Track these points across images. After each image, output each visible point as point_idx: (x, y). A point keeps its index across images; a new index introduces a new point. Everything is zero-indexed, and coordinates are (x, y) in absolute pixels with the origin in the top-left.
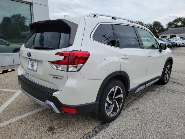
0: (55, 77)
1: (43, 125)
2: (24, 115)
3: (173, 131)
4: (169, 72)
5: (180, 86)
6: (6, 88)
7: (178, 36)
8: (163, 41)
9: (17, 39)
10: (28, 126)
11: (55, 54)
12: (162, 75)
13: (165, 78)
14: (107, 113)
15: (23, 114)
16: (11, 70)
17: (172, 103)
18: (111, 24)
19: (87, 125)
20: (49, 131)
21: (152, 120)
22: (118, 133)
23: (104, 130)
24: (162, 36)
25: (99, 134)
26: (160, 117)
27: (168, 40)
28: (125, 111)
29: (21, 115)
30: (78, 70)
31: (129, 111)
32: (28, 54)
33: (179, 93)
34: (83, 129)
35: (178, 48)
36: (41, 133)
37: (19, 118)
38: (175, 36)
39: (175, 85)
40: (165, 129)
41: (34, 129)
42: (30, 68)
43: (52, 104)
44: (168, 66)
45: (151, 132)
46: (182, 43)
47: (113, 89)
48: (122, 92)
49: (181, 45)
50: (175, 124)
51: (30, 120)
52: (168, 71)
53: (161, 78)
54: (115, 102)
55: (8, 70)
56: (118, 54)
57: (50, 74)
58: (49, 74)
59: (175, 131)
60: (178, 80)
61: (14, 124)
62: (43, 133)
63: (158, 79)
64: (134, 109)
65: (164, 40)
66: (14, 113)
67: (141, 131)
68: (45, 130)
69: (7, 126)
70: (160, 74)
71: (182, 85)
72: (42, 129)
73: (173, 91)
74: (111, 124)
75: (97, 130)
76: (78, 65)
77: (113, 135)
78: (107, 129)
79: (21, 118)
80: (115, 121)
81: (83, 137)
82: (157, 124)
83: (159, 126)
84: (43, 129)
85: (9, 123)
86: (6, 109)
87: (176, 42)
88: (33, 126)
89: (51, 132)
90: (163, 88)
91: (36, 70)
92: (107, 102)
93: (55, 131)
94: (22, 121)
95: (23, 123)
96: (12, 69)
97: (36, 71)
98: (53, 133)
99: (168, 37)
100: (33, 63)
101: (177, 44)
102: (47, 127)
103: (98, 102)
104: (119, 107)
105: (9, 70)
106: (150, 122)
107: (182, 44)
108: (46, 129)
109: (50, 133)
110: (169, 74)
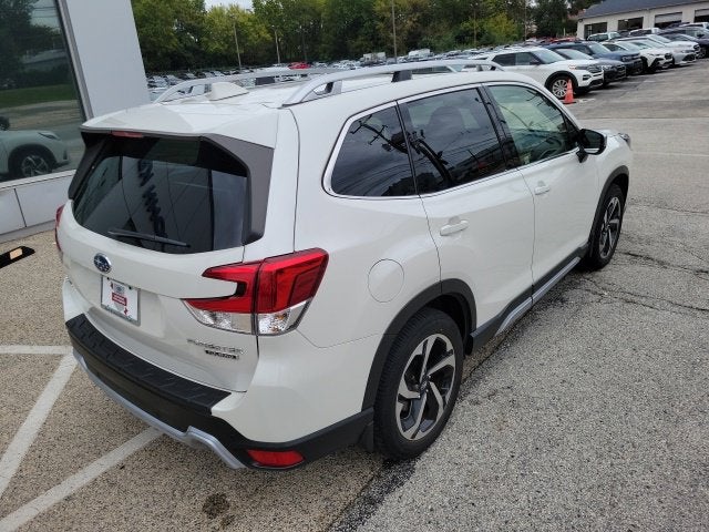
0: (211, 351)
1: (188, 493)
2: (112, 454)
3: (631, 474)
4: (616, 221)
5: (657, 270)
6: (21, 341)
7: (649, 22)
8: (591, 53)
9: (10, 87)
10: (134, 501)
11: (204, 275)
12: (590, 240)
13: (602, 247)
14: (404, 434)
15: (108, 450)
16: (19, 252)
17: (628, 352)
18: (394, 104)
19: (339, 478)
20: (212, 515)
21: (558, 433)
22: (446, 500)
23: (398, 492)
24: (586, 27)
25: (381, 509)
26: (585, 416)
27: (613, 48)
28: (466, 403)
29: (99, 455)
30: (294, 326)
31: (477, 403)
32: (99, 262)
33: (650, 303)
34: (326, 493)
35: (649, 80)
36: (184, 524)
37: (95, 470)
38: (638, 23)
39: (637, 267)
40: (606, 464)
41: (156, 509)
42: (113, 305)
43: (211, 441)
44: (612, 201)
45: (556, 482)
46: (667, 56)
47: (418, 351)
48: (449, 347)
49: (661, 63)
50: (637, 441)
51: (136, 477)
52: (612, 218)
53: (588, 253)
54: (429, 387)
55: (8, 254)
56: (428, 224)
57: (192, 338)
58: (190, 341)
59: (639, 468)
60: (648, 243)
61: (84, 495)
62: (192, 524)
63: (576, 261)
64: (495, 393)
65: (594, 50)
66: (75, 451)
67: (524, 484)
68: (194, 510)
69: (61, 506)
70: (581, 239)
71: (662, 263)
72: (183, 507)
73: (629, 297)
74: (418, 464)
75: (374, 492)
76: (292, 308)
77: (432, 510)
78: (407, 484)
79: (103, 470)
80: (432, 449)
81: (331, 525)
82: (577, 447)
83: (585, 455)
84: (189, 508)
85: (65, 495)
86: (42, 434)
87: (644, 53)
88: (151, 499)
89: (219, 518)
90: (593, 287)
91: (135, 317)
92: (402, 399)
93: (230, 512)
94: (108, 480)
95: (114, 491)
96: (24, 248)
97: (138, 323)
98: (227, 523)
99: (613, 26)
100: (119, 289)
101: (644, 60)
102: (201, 497)
103: (371, 410)
104: (444, 398)
105: (13, 255)
106: (554, 443)
107: (666, 61)
108: (200, 506)
109: (217, 523)
110: (616, 229)
